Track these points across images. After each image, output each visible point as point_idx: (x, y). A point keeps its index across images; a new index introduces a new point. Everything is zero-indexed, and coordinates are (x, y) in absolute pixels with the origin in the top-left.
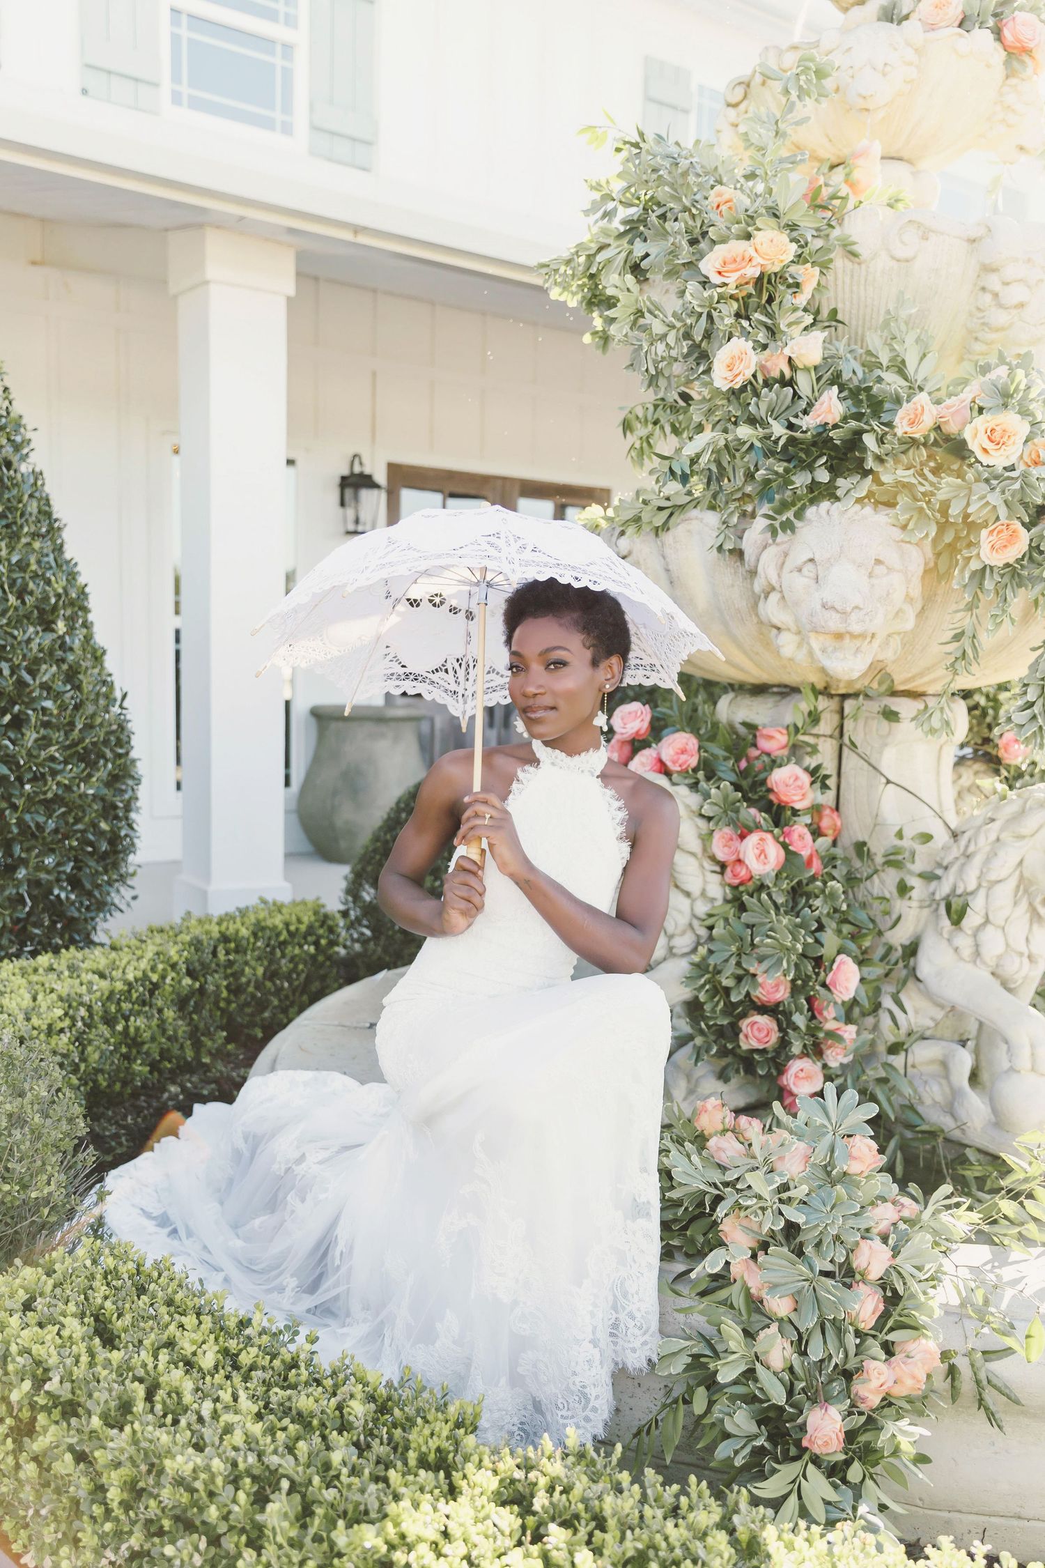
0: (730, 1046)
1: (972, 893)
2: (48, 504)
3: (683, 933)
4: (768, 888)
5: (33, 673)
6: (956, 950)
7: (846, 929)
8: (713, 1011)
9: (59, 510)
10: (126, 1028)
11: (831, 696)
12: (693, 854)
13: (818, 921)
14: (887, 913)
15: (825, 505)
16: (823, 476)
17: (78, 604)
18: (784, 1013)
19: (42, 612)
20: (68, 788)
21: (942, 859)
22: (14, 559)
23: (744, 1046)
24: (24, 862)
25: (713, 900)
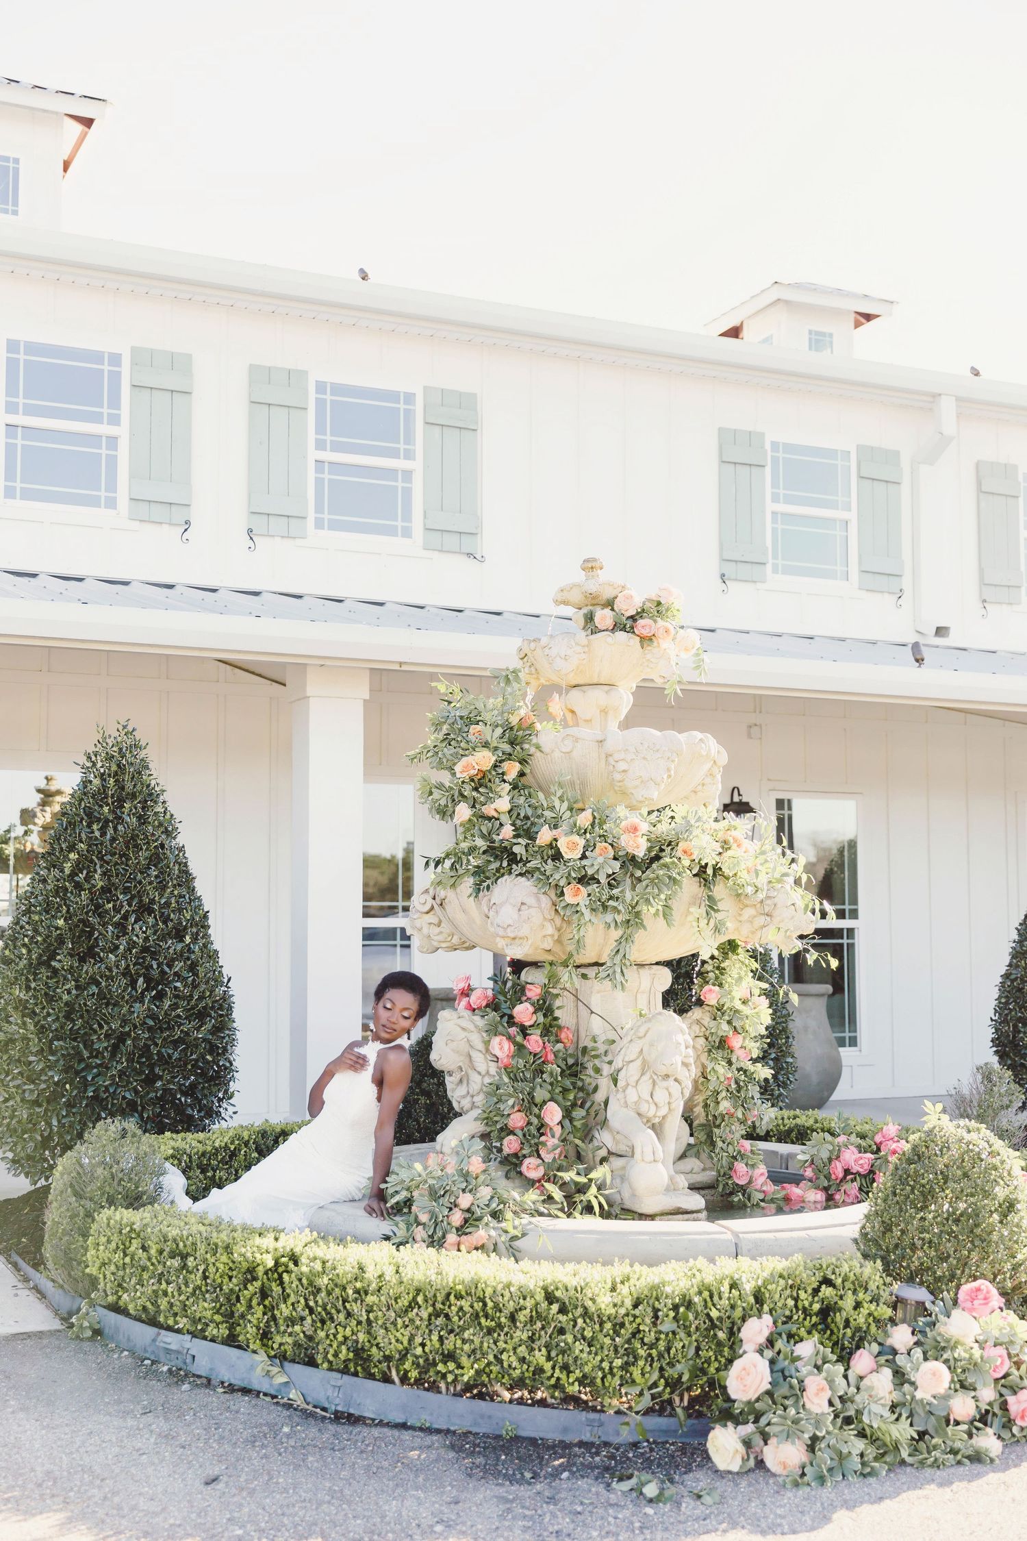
2: (186, 865)
3: (478, 1094)
5: (170, 966)
7: (558, 1089)
9: (194, 868)
10: (214, 1176)
12: (480, 1051)
13: (541, 1085)
14: (596, 1085)
15: (506, 877)
17: (202, 923)
19: (178, 931)
20: (187, 1034)
22: (163, 901)
23: (506, 1152)
24: (160, 1078)
25: (492, 1076)
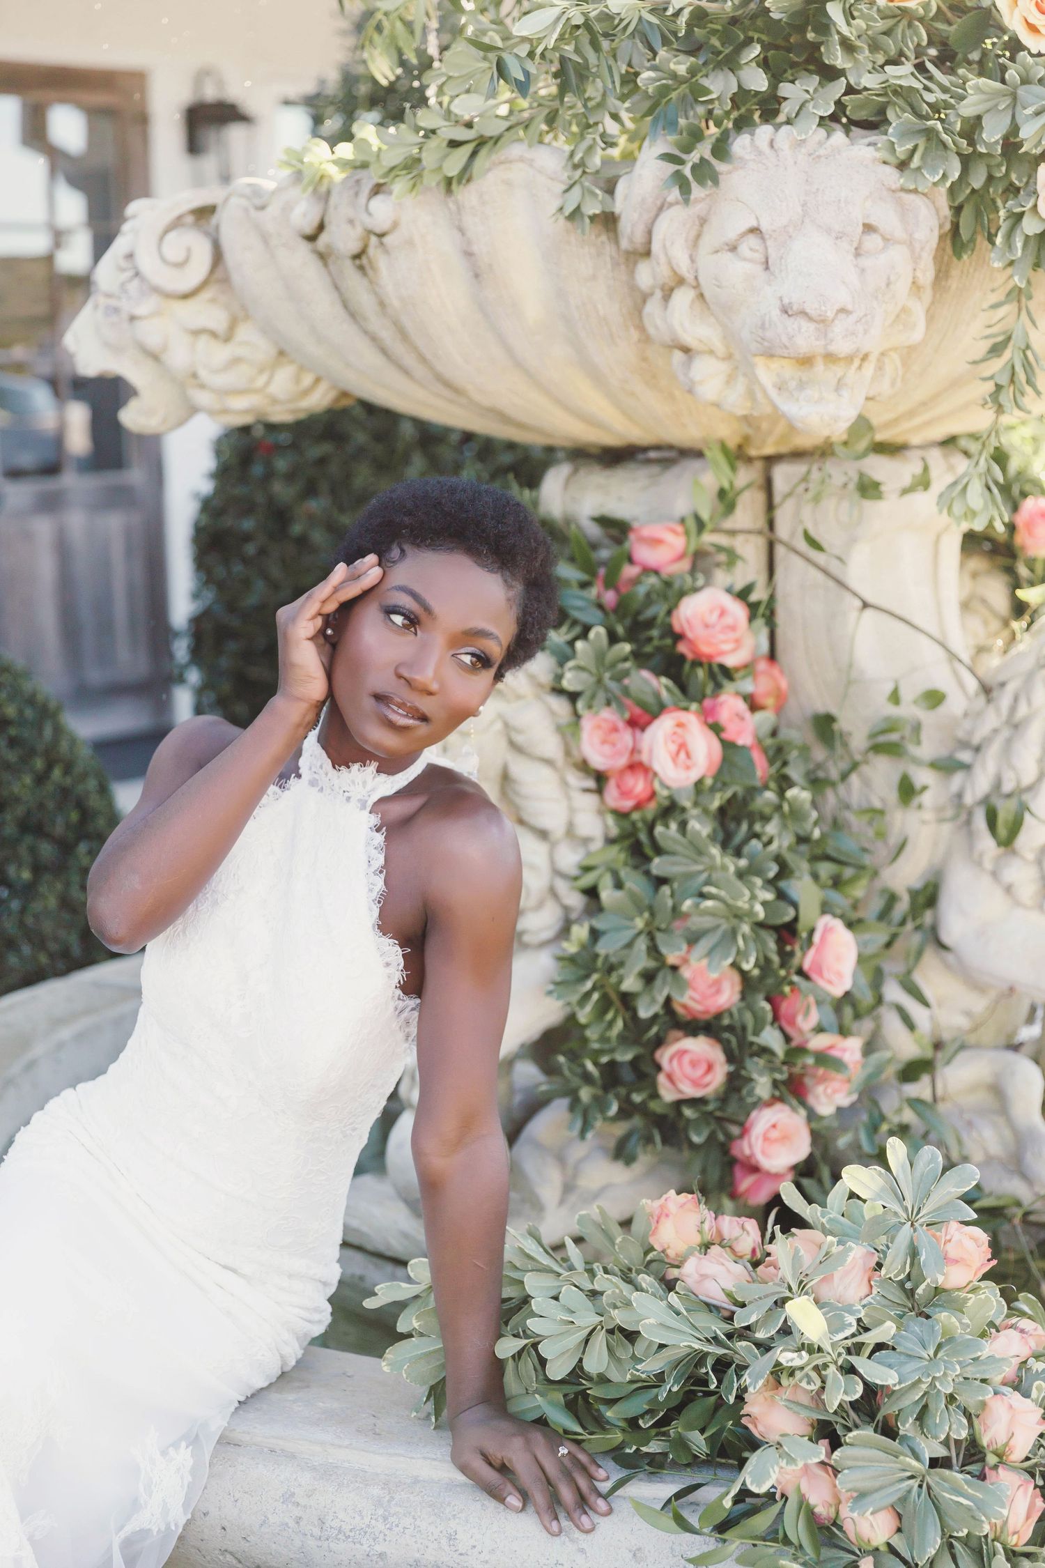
0: (637, 1098)
1: (1030, 788)
3: (540, 905)
4: (683, 810)
6: (1008, 889)
7: (825, 869)
8: (603, 1039)
11: (750, 460)
12: (549, 762)
13: (779, 859)
14: (881, 835)
15: (764, 132)
16: (758, 81)
18: (730, 1028)
21: (971, 733)
23: (668, 1095)
25: (586, 841)
